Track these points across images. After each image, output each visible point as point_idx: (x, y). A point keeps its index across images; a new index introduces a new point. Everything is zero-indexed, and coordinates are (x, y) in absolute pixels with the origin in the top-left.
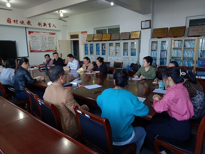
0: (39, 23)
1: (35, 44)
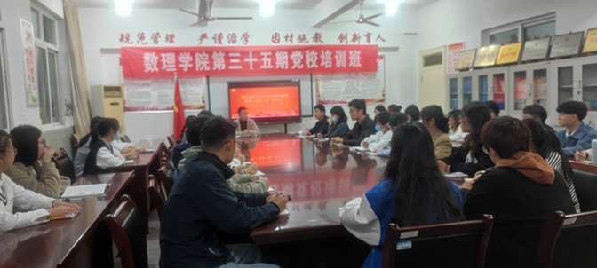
0: (342, 34)
1: (331, 87)
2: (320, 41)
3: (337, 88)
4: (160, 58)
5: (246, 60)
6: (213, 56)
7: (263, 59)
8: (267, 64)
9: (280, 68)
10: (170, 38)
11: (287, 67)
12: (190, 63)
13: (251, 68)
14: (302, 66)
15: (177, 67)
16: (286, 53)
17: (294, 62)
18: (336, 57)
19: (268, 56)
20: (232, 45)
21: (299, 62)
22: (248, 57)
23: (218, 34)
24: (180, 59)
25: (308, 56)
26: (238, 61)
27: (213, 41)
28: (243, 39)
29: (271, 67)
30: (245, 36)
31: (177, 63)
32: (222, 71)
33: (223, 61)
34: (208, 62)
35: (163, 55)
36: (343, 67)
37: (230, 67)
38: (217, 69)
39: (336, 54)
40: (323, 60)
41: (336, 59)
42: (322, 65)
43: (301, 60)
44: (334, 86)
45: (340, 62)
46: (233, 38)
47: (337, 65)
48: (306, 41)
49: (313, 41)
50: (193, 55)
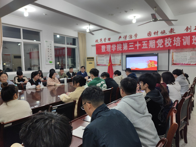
0: (187, 27)
1: (180, 56)
2: (173, 32)
3: (185, 57)
4: (106, 47)
5: (136, 45)
6: (123, 45)
7: (143, 44)
8: (145, 46)
9: (151, 48)
10: (109, 39)
11: (154, 47)
12: (115, 48)
13: (138, 49)
14: (162, 46)
15: (111, 50)
16: (154, 41)
17: (158, 44)
18: (183, 40)
19: (146, 43)
20: (130, 39)
21: (161, 44)
22: (137, 44)
23: (125, 35)
24: (112, 46)
25: (166, 41)
26: (132, 46)
27: (123, 38)
28: (135, 36)
29: (146, 47)
30: (136, 35)
31: (111, 48)
32: (126, 50)
33: (127, 46)
34: (121, 47)
35: (107, 46)
36: (188, 45)
37: (129, 49)
38: (124, 50)
39: (183, 38)
40: (175, 42)
41: (183, 41)
42: (174, 45)
43: (162, 43)
44: (183, 56)
45: (186, 42)
46: (131, 37)
47: (184, 44)
48: (165, 33)
49: (169, 33)
50: (116, 45)
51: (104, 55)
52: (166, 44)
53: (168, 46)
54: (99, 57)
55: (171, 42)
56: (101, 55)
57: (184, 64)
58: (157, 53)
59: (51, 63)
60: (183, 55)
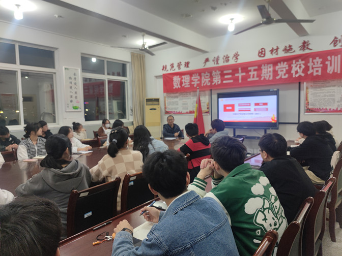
0: (336, 38)
1: (322, 95)
2: (308, 48)
3: (330, 96)
4: (182, 79)
6: (213, 74)
7: (250, 73)
8: (253, 77)
9: (265, 79)
10: (187, 64)
11: (271, 78)
12: (198, 81)
13: (240, 81)
14: (287, 76)
15: (190, 84)
16: (271, 65)
17: (279, 72)
18: (327, 63)
19: (255, 70)
20: (226, 64)
21: (284, 72)
22: (238, 73)
23: (216, 57)
24: (193, 78)
25: (293, 66)
27: (213, 62)
28: (234, 58)
29: (256, 79)
30: (236, 56)
31: (191, 81)
32: (218, 85)
33: (220, 78)
34: (209, 79)
35: (183, 77)
36: (337, 73)
37: (224, 82)
38: (215, 84)
39: (327, 60)
40: (311, 68)
41: (327, 65)
42: (309, 73)
43: (287, 70)
44: (327, 94)
45: (332, 68)
46: (227, 58)
47: (328, 71)
48: (293, 51)
49: (300, 50)
50: (200, 75)
51: (177, 94)
52: (293, 72)
53: (297, 76)
54: (169, 97)
55: (303, 67)
56: (172, 95)
57: (330, 109)
58: (276, 90)
59: (76, 110)
60: (328, 92)
